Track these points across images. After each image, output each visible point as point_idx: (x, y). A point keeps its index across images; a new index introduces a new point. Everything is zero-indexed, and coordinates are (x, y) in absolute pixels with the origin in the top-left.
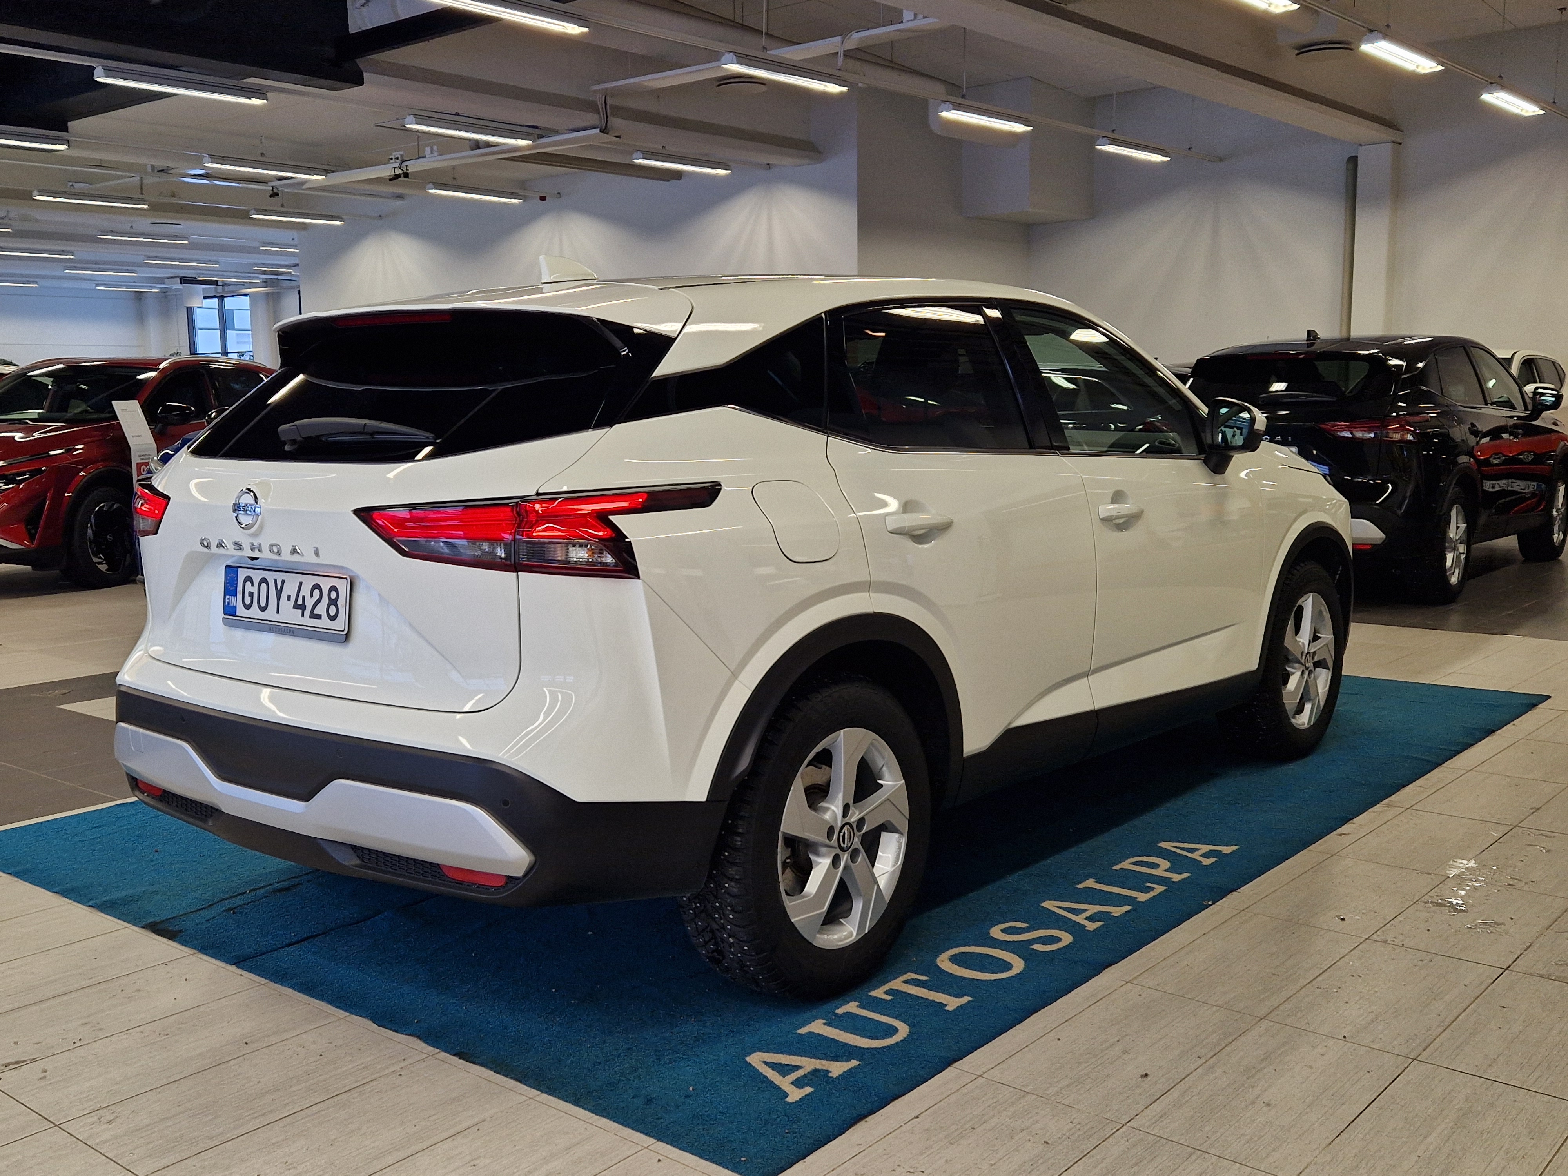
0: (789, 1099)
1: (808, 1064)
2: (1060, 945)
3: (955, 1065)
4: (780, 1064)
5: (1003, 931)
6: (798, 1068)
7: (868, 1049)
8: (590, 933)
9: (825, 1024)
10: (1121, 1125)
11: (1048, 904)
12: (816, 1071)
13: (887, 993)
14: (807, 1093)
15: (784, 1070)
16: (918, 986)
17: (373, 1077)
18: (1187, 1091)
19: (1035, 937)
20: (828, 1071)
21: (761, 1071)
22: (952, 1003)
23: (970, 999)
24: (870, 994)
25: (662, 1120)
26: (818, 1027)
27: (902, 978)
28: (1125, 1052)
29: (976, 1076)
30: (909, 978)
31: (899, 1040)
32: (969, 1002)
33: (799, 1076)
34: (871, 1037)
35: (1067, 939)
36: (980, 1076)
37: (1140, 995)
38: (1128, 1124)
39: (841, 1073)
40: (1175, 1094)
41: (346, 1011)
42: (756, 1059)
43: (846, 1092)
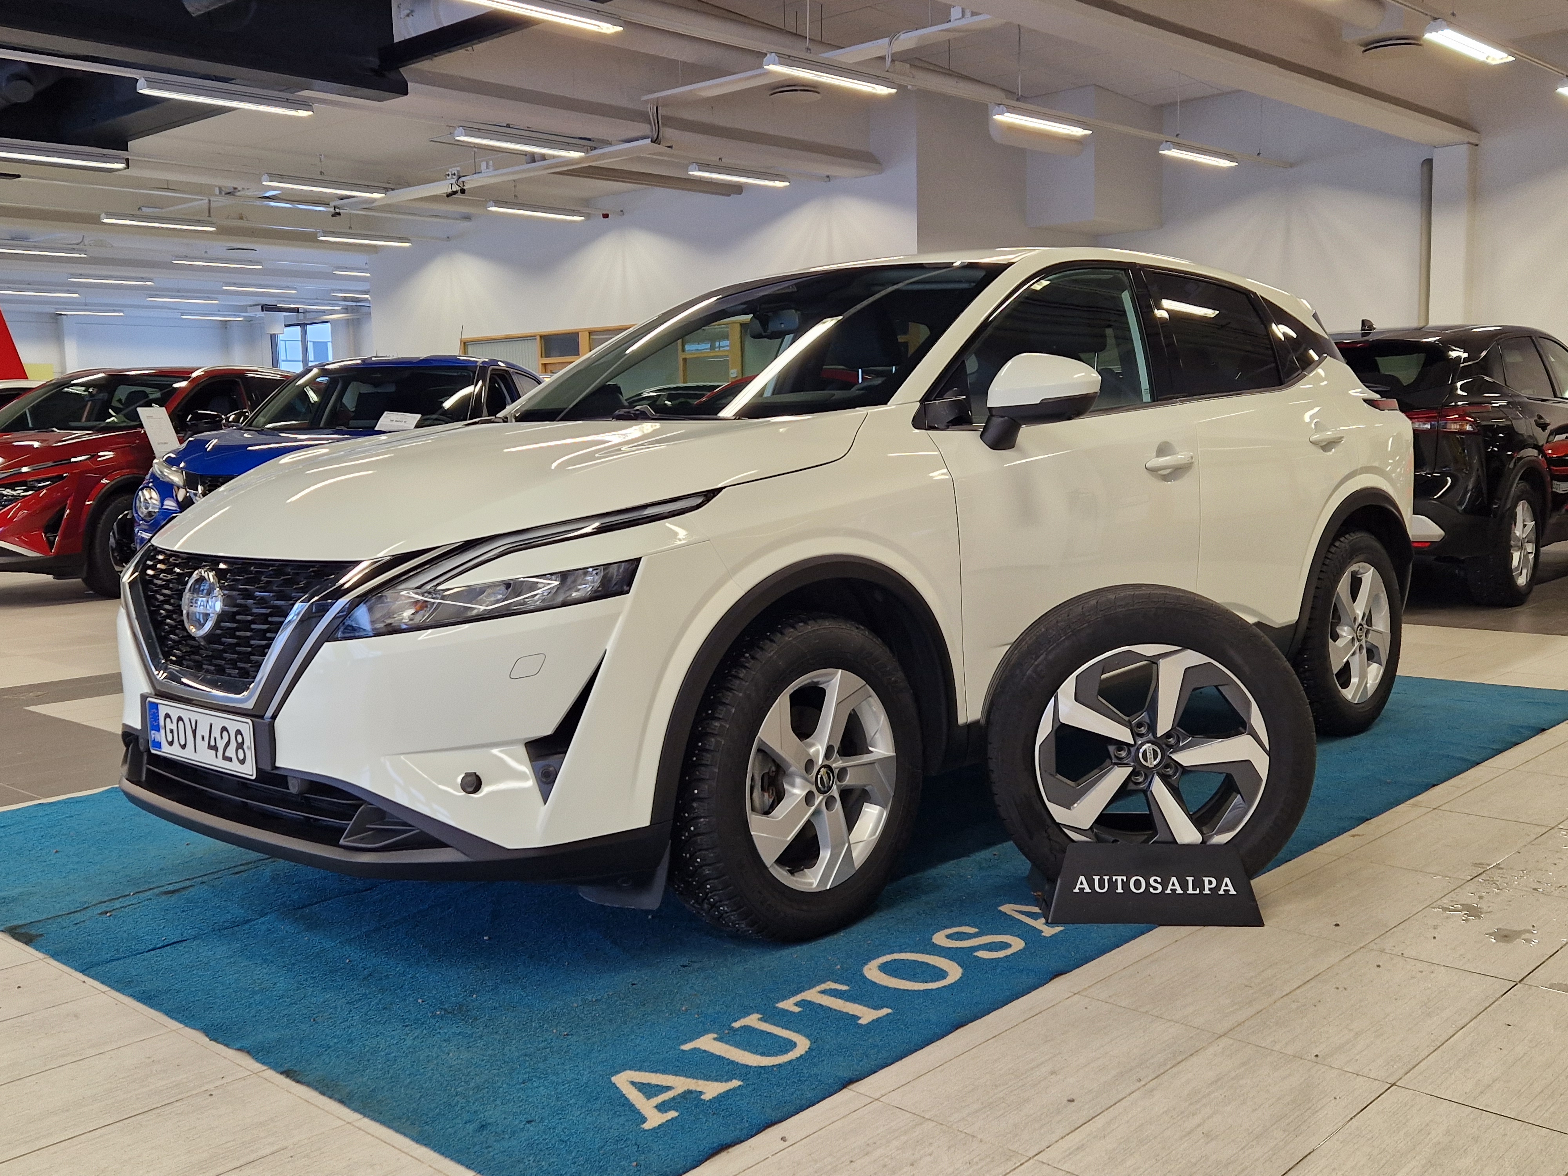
0: (646, 1126)
1: (680, 1084)
2: (1009, 952)
3: (850, 1087)
4: (649, 1084)
5: (948, 937)
6: (669, 1088)
7: (755, 1067)
8: (486, 938)
9: (715, 1039)
10: (1028, 1158)
11: (1007, 908)
12: (690, 1092)
13: (796, 1004)
14: (669, 1118)
15: (648, 1090)
16: (835, 996)
17: (179, 1097)
18: (1115, 1118)
19: (981, 943)
20: (701, 1093)
21: (624, 1093)
22: (867, 1015)
23: (890, 1011)
24: (777, 1005)
25: (490, 1149)
26: (708, 1043)
27: (819, 988)
28: (1053, 1073)
29: (872, 1100)
30: (828, 988)
31: (794, 1058)
32: (887, 1015)
33: (667, 1098)
34: (763, 1054)
35: (1017, 944)
36: (877, 1100)
37: (1086, 1008)
38: (1035, 1158)
39: (715, 1095)
40: (1100, 1121)
41: (180, 1022)
42: (623, 1081)
43: (715, 1116)
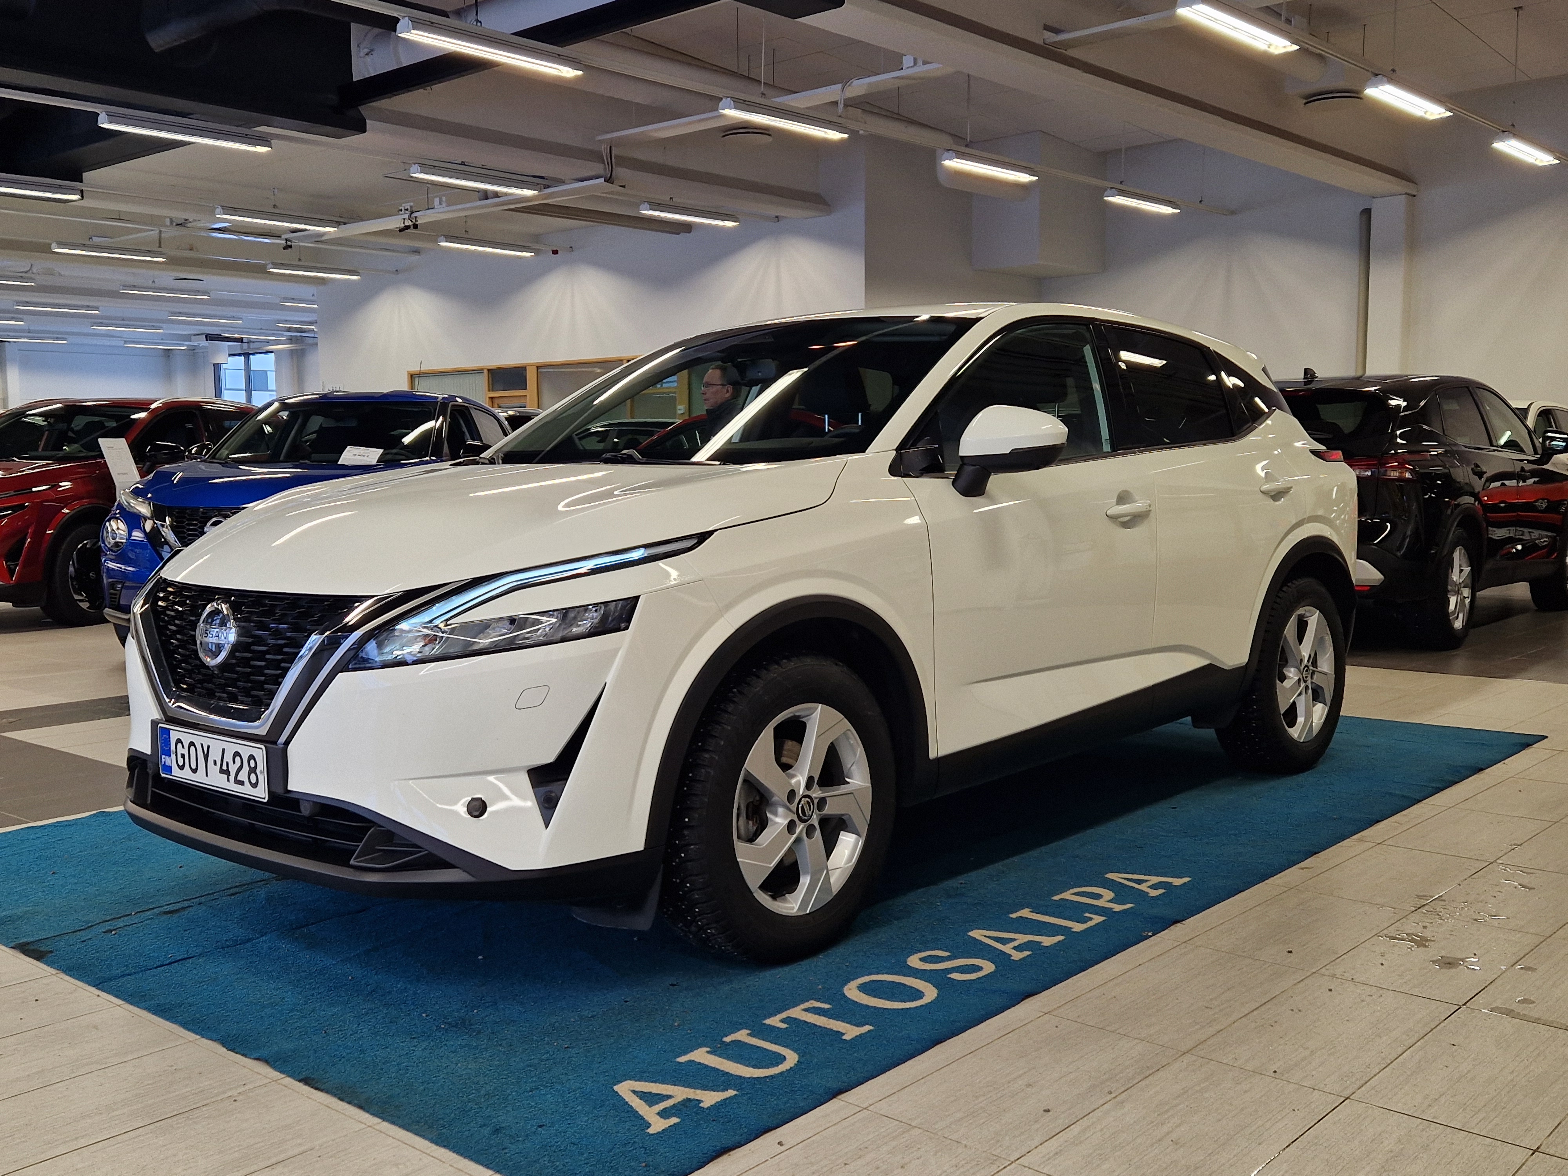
0: (651, 1131)
1: (679, 1093)
2: (980, 974)
3: (839, 1097)
4: (650, 1093)
5: (921, 960)
6: (669, 1097)
7: (749, 1078)
8: (480, 957)
9: (708, 1052)
10: (1009, 1163)
11: (976, 934)
12: (689, 1100)
13: (783, 1021)
14: (672, 1123)
15: (650, 1099)
16: (819, 1014)
17: (205, 1102)
18: (1089, 1127)
19: (954, 966)
20: (700, 1101)
21: (627, 1100)
22: (850, 1032)
23: (871, 1028)
24: (764, 1022)
25: (506, 1151)
26: (701, 1056)
27: (803, 1006)
28: (1029, 1085)
29: (861, 1109)
30: (811, 1006)
31: (784, 1070)
32: (869, 1031)
33: (668, 1106)
34: (755, 1067)
35: (988, 967)
36: (866, 1108)
37: (1057, 1027)
38: (1017, 1162)
39: (713, 1103)
40: (1076, 1129)
41: (197, 1034)
42: (625, 1089)
43: (714, 1123)
